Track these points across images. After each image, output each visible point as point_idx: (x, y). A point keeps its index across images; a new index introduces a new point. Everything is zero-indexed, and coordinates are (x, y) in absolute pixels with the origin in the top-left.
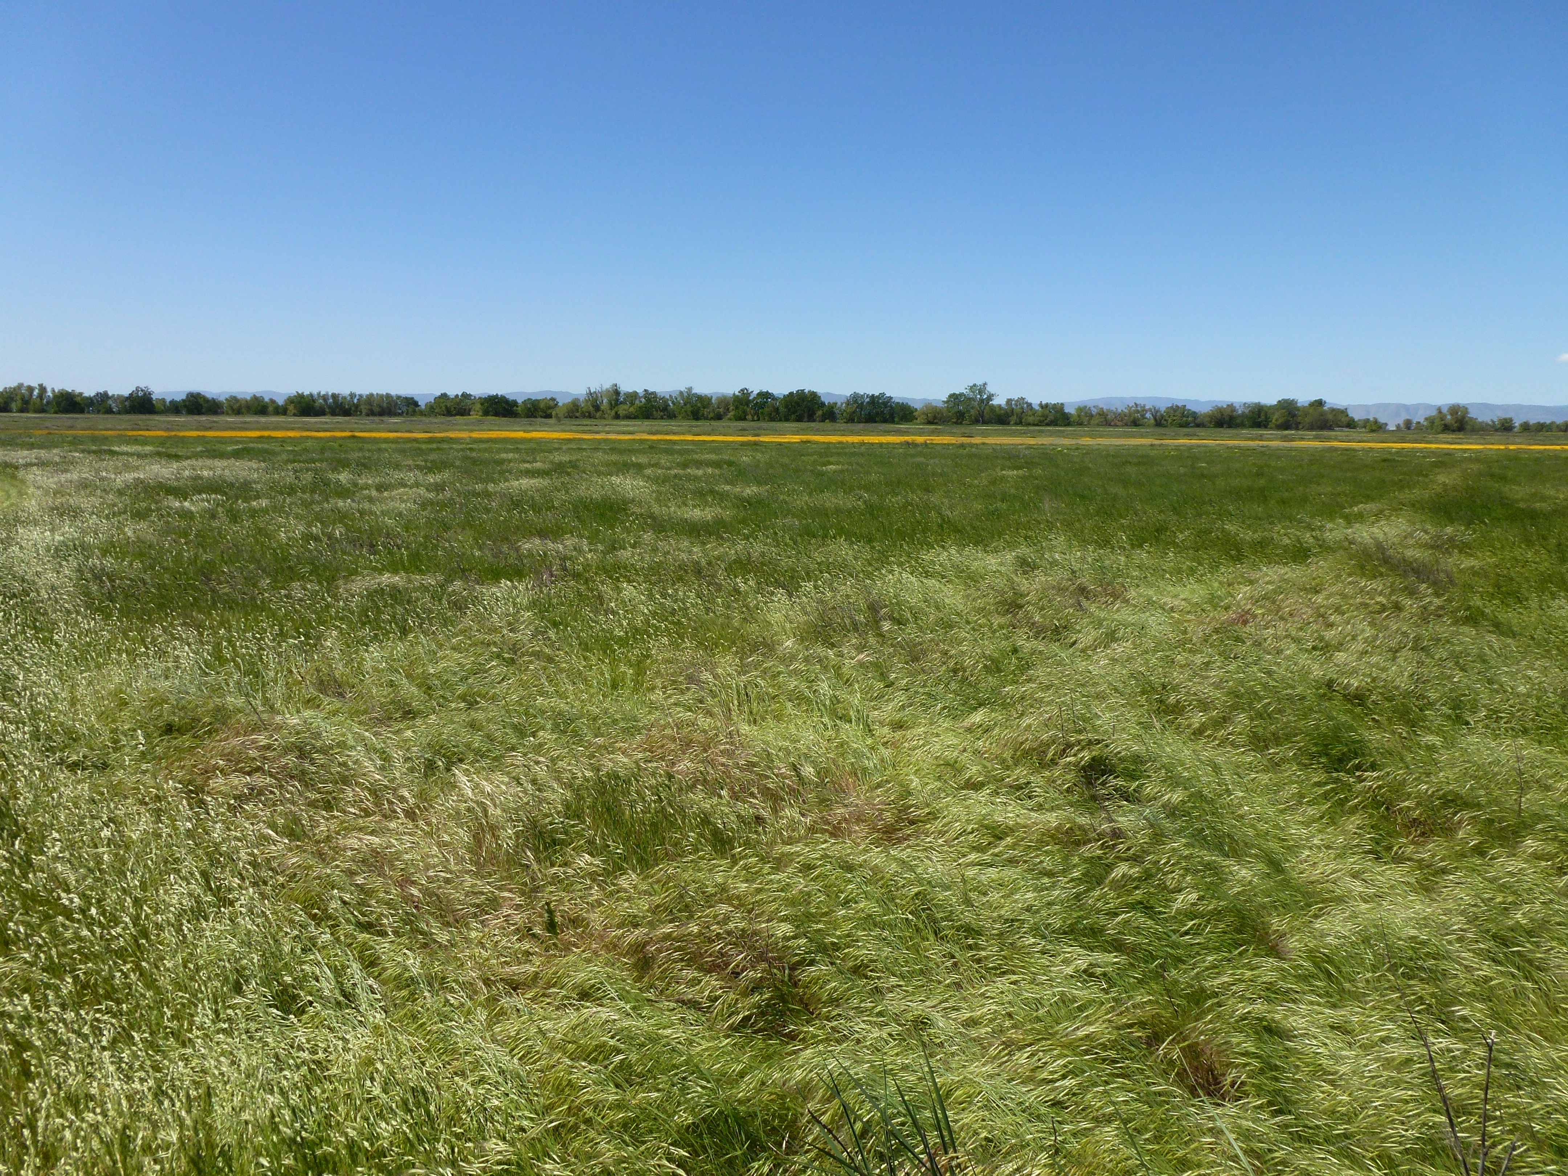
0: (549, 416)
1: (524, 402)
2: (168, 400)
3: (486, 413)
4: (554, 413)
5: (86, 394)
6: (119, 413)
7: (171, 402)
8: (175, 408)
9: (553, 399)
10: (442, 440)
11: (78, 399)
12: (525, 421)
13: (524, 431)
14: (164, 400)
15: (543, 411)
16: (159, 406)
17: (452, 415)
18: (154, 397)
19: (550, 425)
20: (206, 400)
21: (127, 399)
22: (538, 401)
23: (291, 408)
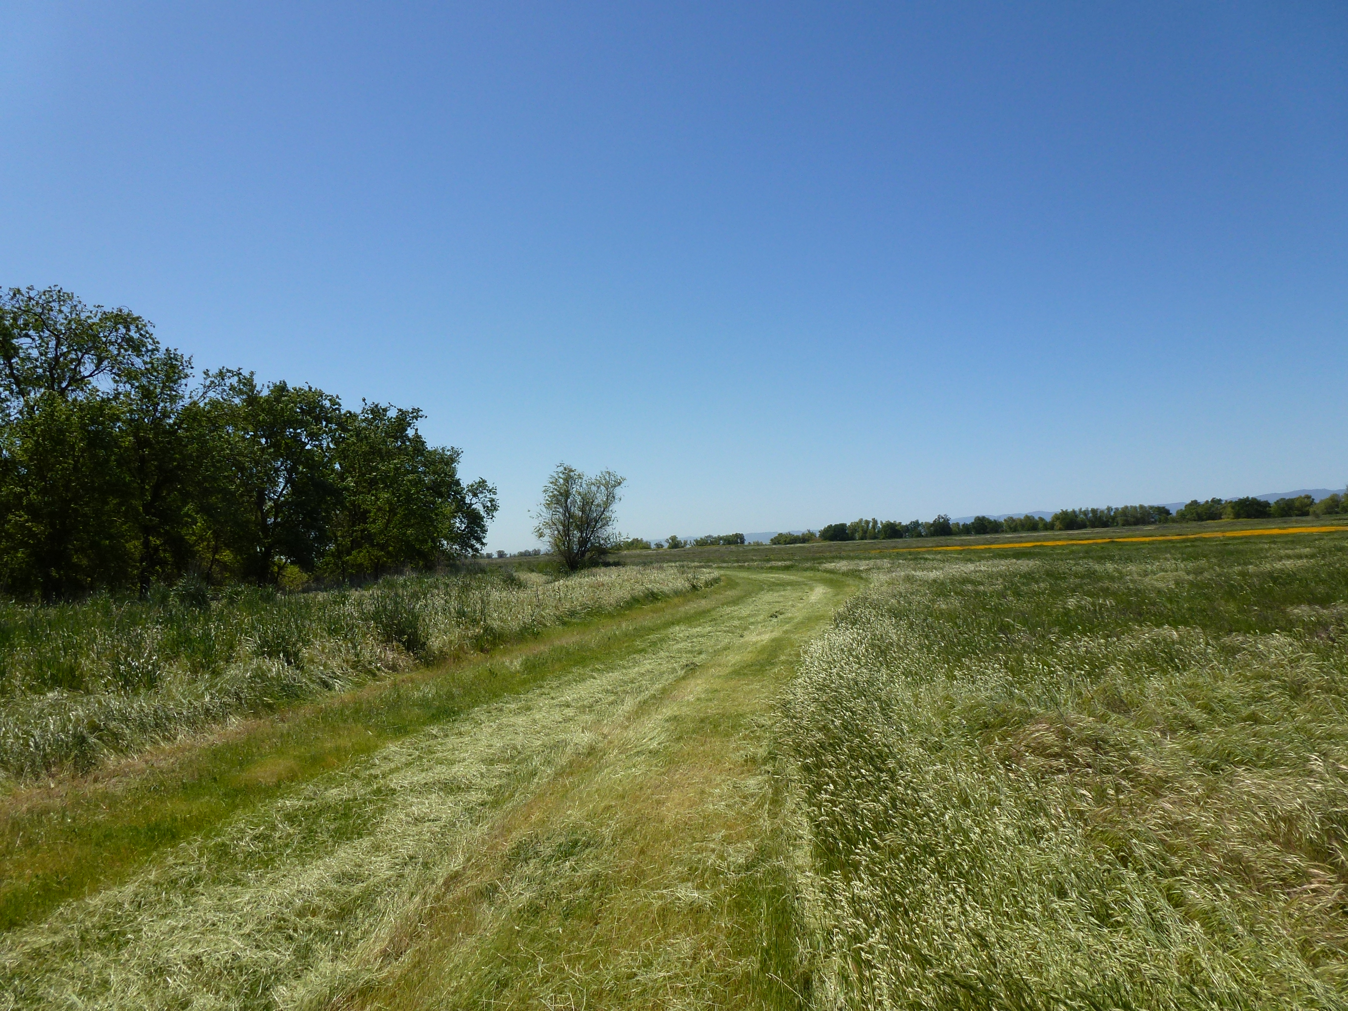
0: (1306, 514)
1: (1277, 502)
2: (961, 523)
3: (1237, 516)
4: (1311, 510)
5: (904, 524)
6: (926, 536)
7: (964, 525)
8: (967, 530)
9: (1308, 497)
10: (1196, 540)
11: (898, 528)
12: (1279, 520)
13: (1280, 528)
14: (958, 524)
15: (1298, 509)
16: (954, 529)
17: (1203, 520)
18: (951, 522)
19: (1307, 522)
20: (990, 522)
21: (932, 525)
22: (1292, 501)
23: (1057, 523)
